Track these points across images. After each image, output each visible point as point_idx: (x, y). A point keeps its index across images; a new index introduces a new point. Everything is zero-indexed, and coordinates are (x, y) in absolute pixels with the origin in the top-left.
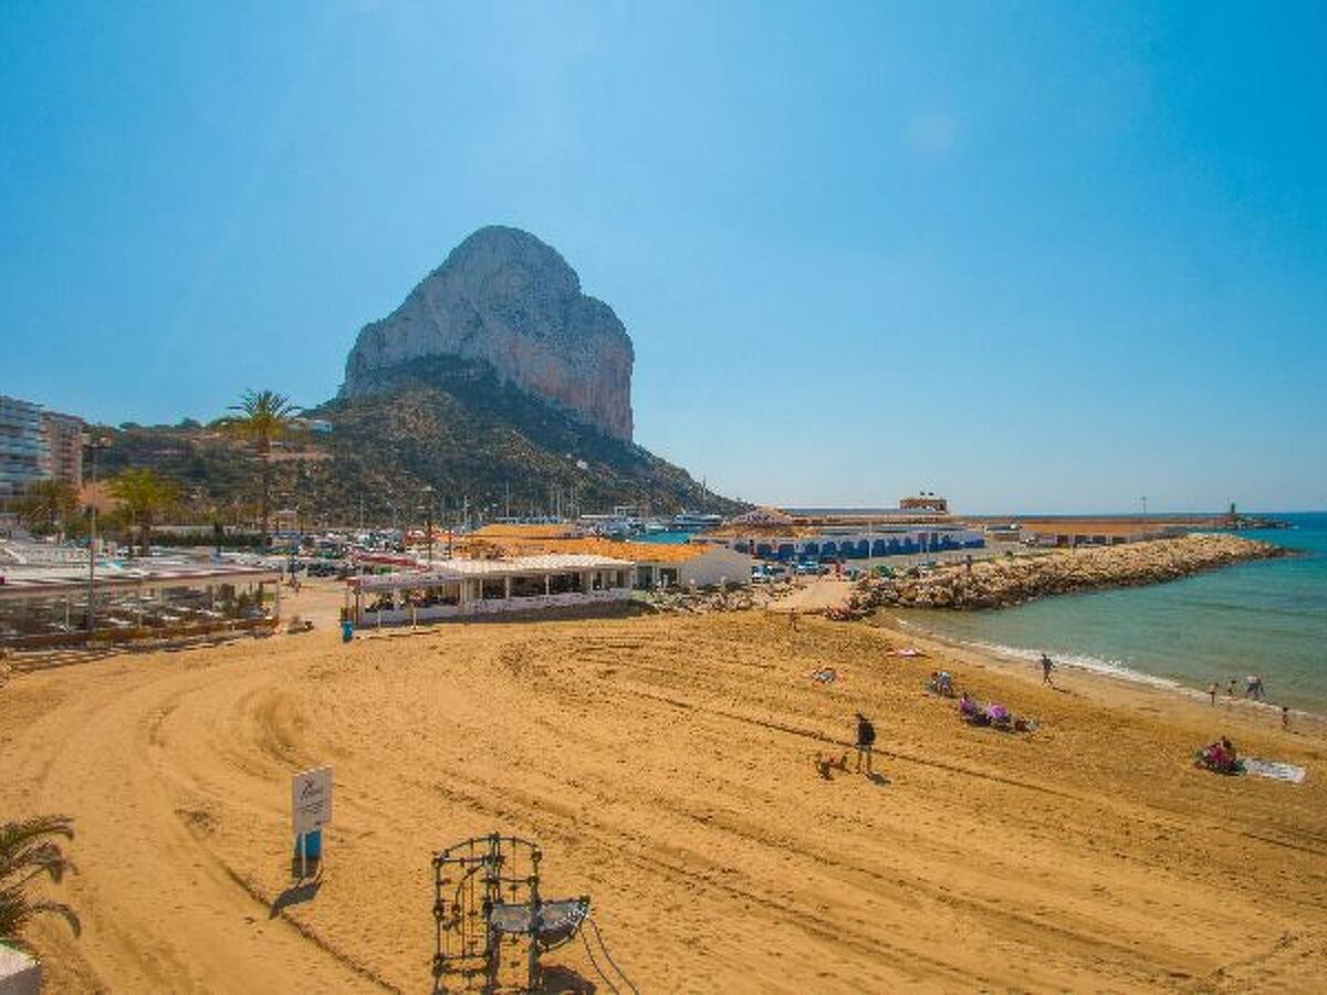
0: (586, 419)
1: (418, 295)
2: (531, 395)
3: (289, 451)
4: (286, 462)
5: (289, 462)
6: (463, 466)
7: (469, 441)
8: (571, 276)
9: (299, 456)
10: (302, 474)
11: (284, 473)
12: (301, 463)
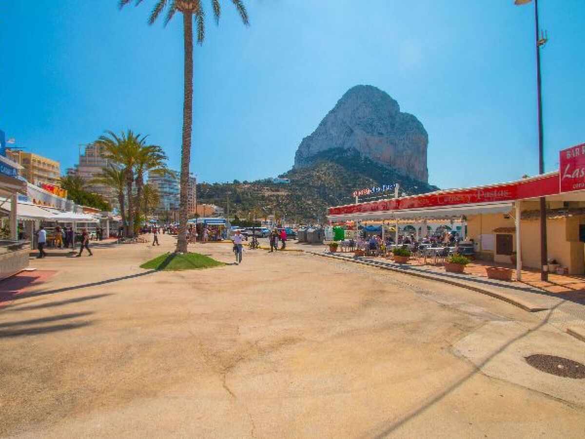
0: (404, 172)
1: (324, 123)
2: (376, 163)
3: (273, 191)
4: (271, 196)
5: (273, 196)
7: (349, 185)
8: (394, 103)
9: (275, 193)
10: (278, 201)
11: (270, 201)
12: (278, 196)
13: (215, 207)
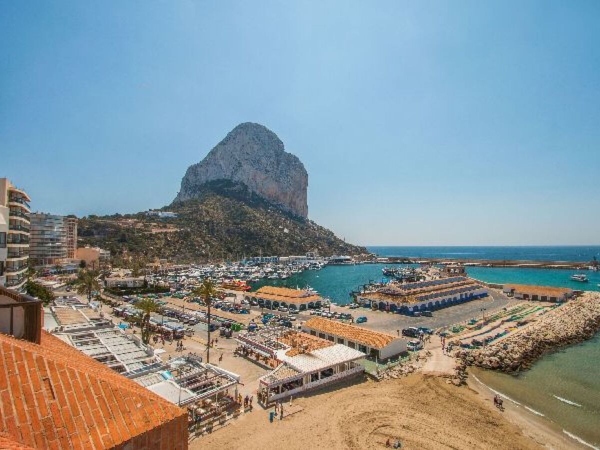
0: (287, 208)
1: (213, 153)
2: (263, 198)
3: (161, 228)
4: (159, 233)
5: (161, 233)
6: (234, 232)
8: (279, 144)
9: (164, 230)
10: (166, 239)
11: (159, 239)
12: (166, 234)
13: (102, 251)
